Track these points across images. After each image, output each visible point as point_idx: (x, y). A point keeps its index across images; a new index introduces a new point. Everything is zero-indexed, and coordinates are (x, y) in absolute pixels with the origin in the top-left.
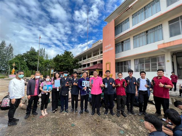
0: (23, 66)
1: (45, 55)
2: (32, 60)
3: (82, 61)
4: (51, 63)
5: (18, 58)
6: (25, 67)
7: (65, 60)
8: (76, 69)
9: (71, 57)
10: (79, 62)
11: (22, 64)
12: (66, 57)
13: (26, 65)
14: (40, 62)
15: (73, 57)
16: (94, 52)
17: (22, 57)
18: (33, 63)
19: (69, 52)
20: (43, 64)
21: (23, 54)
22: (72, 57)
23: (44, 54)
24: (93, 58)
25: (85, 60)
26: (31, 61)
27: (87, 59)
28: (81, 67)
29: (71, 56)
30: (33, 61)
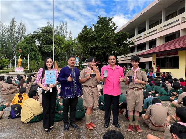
0: (34, 53)
1: (68, 34)
2: (46, 42)
3: (137, 36)
4: (75, 45)
5: (27, 40)
6: (37, 54)
7: (100, 36)
8: (123, 56)
9: (111, 30)
10: (129, 40)
11: (32, 49)
12: (102, 29)
13: (38, 51)
14: (59, 45)
15: (115, 28)
16: (167, 10)
17: (32, 37)
18: (48, 47)
19: (108, 19)
20: (63, 48)
21: (32, 34)
22: (113, 28)
23: (66, 32)
24: (165, 26)
25: (142, 34)
26: (44, 44)
27: (148, 31)
28: (132, 50)
29: (111, 28)
30: (49, 44)
